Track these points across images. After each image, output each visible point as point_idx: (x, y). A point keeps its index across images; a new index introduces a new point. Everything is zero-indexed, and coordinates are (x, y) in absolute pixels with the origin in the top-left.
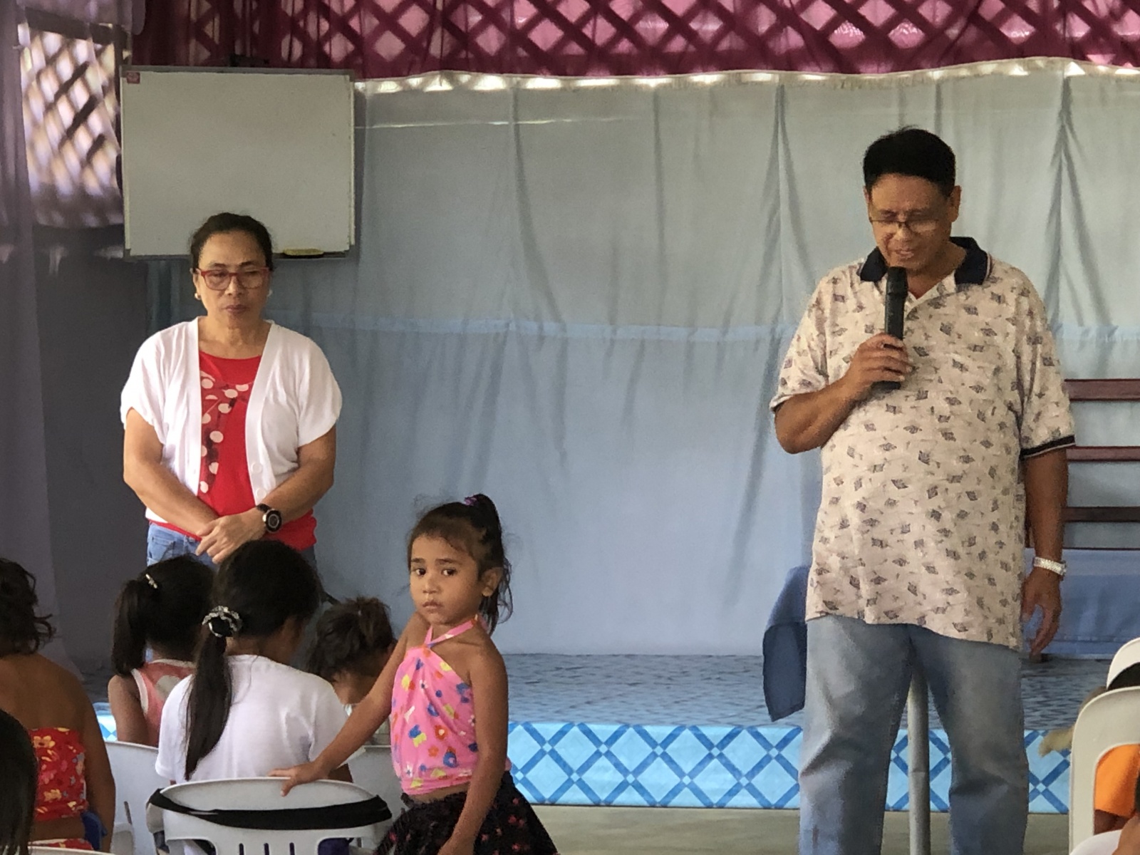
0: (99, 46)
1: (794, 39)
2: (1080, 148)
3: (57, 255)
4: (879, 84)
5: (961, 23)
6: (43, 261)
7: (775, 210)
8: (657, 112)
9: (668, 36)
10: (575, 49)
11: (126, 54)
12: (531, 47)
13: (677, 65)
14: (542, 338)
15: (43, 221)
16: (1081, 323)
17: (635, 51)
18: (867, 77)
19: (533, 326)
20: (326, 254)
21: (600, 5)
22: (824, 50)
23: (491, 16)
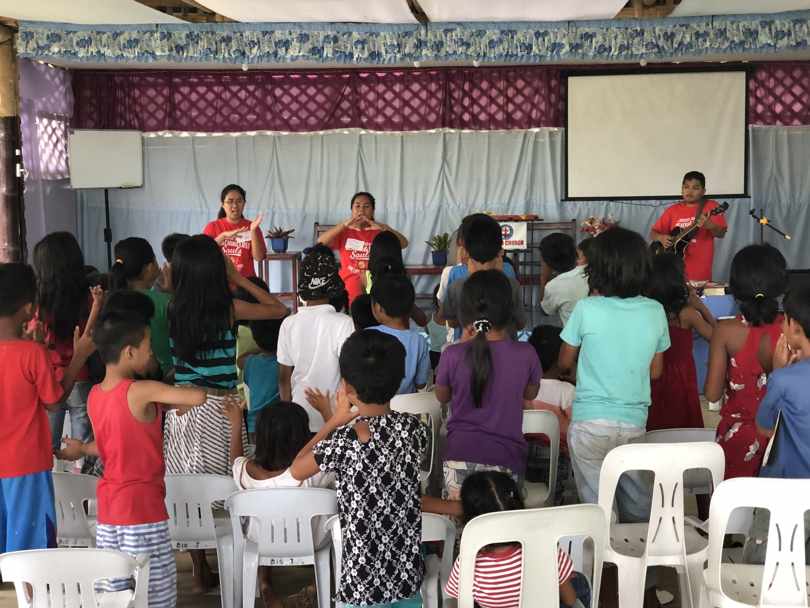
0: (59, 122)
1: (278, 122)
2: (364, 155)
3: (48, 190)
4: (304, 136)
5: (329, 117)
6: (44, 190)
7: (273, 173)
8: (237, 144)
9: (239, 120)
10: (210, 124)
11: (68, 124)
12: (197, 123)
13: (243, 129)
14: (202, 213)
15: (44, 178)
17: (229, 124)
18: (300, 133)
19: (199, 210)
20: (134, 187)
21: (218, 111)
22: (287, 126)
23: (184, 113)
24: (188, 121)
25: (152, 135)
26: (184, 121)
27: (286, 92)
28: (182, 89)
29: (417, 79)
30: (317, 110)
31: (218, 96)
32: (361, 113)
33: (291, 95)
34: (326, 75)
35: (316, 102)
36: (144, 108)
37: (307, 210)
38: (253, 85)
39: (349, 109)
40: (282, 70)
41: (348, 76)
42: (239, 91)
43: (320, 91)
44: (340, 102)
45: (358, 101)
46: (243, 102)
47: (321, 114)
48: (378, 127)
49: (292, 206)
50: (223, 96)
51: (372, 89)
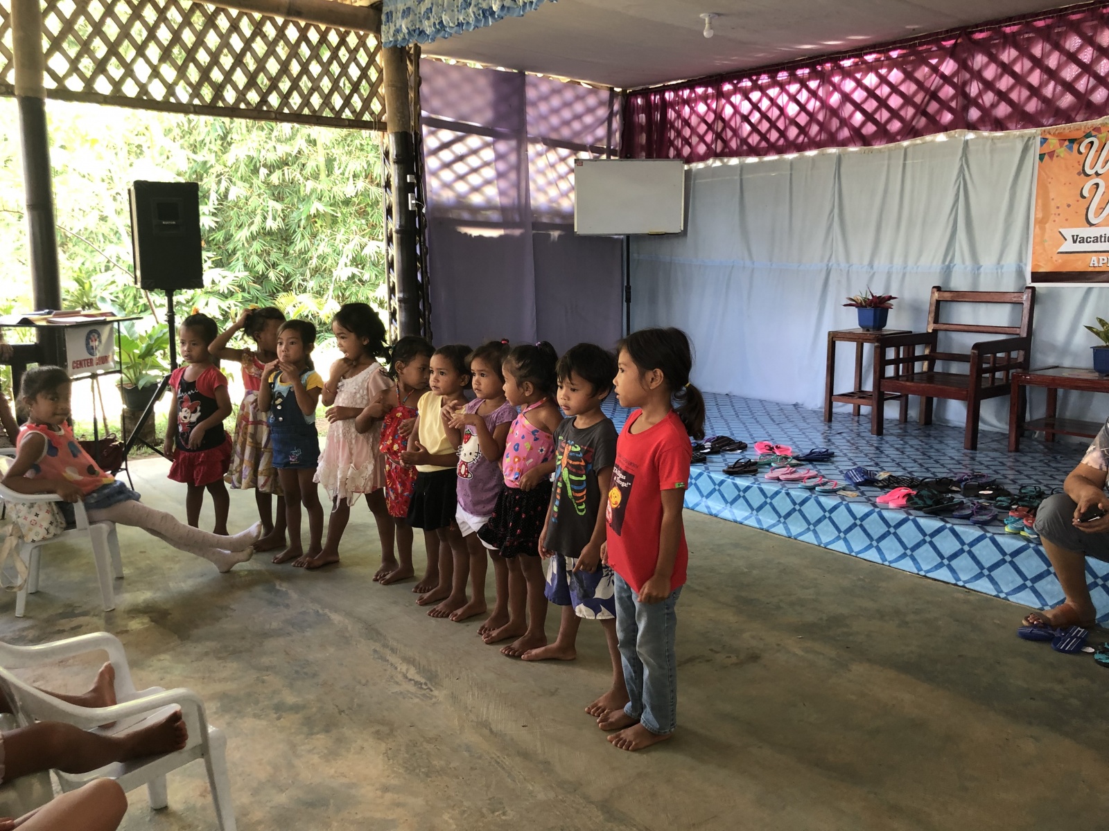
0: (597, 155)
1: (845, 133)
2: (969, 173)
3: (555, 234)
4: (880, 151)
5: (919, 117)
6: (541, 235)
7: (832, 211)
8: (791, 169)
9: (798, 136)
10: (764, 144)
11: (612, 158)
12: (748, 145)
13: (800, 148)
16: (963, 262)
17: (785, 143)
18: (876, 147)
19: (742, 262)
21: (773, 124)
22: (858, 137)
23: (735, 132)
24: (739, 141)
25: (701, 165)
26: (734, 144)
27: (859, 83)
28: (733, 99)
29: (1076, 28)
30: (902, 107)
31: (773, 101)
32: (970, 102)
33: (866, 89)
34: (921, 44)
35: (902, 95)
36: (693, 130)
37: (876, 264)
38: (816, 79)
39: (952, 98)
40: (856, 50)
41: (953, 42)
42: (799, 91)
43: (909, 76)
44: (940, 88)
45: (965, 84)
46: (803, 108)
47: (909, 112)
48: (999, 125)
49: (855, 259)
50: (780, 102)
51: (993, 58)
